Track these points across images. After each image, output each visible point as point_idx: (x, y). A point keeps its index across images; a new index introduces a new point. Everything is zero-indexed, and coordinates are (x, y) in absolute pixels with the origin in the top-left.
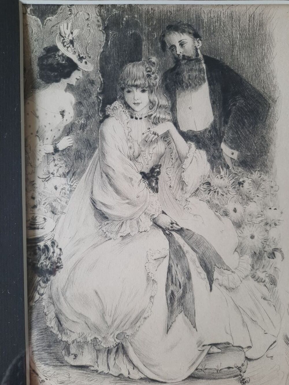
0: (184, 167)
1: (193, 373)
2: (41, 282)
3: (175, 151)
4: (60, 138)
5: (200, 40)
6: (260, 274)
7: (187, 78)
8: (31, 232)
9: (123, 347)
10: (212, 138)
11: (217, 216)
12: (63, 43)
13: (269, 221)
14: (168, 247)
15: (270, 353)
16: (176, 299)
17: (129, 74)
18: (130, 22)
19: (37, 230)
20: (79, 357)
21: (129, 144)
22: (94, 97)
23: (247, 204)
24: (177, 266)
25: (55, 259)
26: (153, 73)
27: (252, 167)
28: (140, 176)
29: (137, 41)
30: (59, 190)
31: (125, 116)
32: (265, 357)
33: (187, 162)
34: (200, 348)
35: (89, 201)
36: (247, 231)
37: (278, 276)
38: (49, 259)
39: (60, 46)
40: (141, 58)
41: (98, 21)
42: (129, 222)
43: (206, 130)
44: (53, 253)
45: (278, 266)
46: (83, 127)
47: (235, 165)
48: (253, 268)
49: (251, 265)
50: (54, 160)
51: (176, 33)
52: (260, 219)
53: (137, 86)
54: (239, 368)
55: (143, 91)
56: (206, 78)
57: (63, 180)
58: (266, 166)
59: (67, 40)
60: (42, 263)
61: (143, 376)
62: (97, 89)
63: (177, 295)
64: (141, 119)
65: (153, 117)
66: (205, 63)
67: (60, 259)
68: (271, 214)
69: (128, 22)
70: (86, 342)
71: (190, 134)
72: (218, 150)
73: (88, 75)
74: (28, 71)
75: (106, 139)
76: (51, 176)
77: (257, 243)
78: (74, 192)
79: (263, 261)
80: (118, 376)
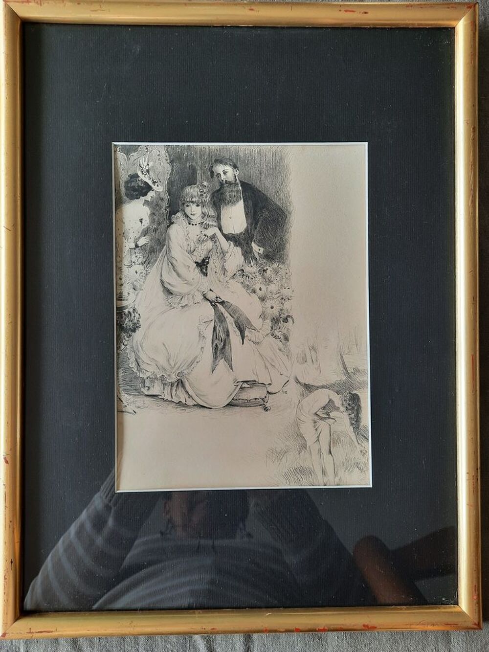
0: (225, 258)
1: (230, 402)
2: (125, 337)
3: (219, 248)
4: (139, 238)
5: (238, 170)
6: (277, 333)
7: (228, 197)
8: (120, 302)
9: (182, 382)
10: (245, 239)
11: (248, 293)
12: (142, 172)
13: (284, 297)
14: (214, 314)
15: (285, 389)
16: (219, 349)
17: (187, 194)
18: (189, 157)
19: (123, 301)
20: (151, 389)
21: (188, 243)
22: (163, 210)
23: (269, 285)
24: (220, 327)
25: (135, 321)
26: (205, 193)
27: (273, 259)
28: (195, 265)
29: (194, 171)
30: (139, 273)
31: (185, 223)
32: (281, 391)
33: (228, 255)
34: (235, 384)
35: (159, 281)
36: (269, 304)
37: (290, 335)
38: (132, 321)
39: (140, 174)
40: (196, 183)
41: (166, 156)
42: (186, 297)
43: (241, 233)
44: (134, 317)
45: (290, 327)
46: (155, 230)
47: (261, 258)
48: (272, 329)
49: (271, 327)
50: (135, 253)
51: (221, 165)
52: (278, 295)
53: (193, 202)
54: (263, 399)
55: (198, 206)
56: (242, 196)
57: (142, 267)
58: (283, 258)
59: (145, 170)
60: (126, 324)
61: (195, 403)
62: (165, 204)
63: (220, 347)
64: (196, 225)
65: (204, 223)
66: (241, 186)
67: (139, 321)
68: (286, 292)
69: (187, 156)
70: (156, 378)
71: (230, 236)
72: (249, 247)
74: (118, 192)
75: (172, 239)
76: (133, 264)
77: (275, 312)
78: (149, 276)
79: (280, 324)
80: (178, 403)
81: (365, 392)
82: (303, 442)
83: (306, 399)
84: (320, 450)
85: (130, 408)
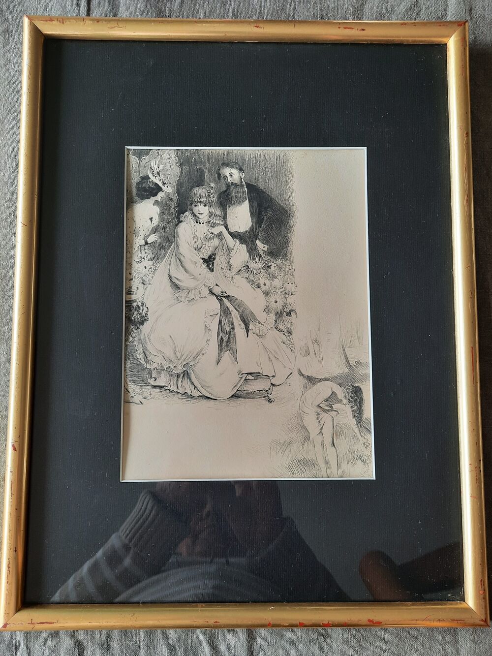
0: (231, 255)
1: (235, 394)
2: (134, 329)
3: (225, 245)
4: (149, 235)
5: (244, 172)
6: (281, 327)
7: (234, 197)
8: (129, 296)
9: (188, 373)
10: (250, 237)
11: (253, 288)
12: (153, 174)
13: (287, 292)
14: (219, 308)
15: (288, 381)
16: (224, 342)
17: (196, 195)
19: (132, 295)
20: (158, 380)
21: (195, 240)
22: (172, 209)
23: (273, 280)
24: (225, 320)
25: (143, 314)
26: (212, 194)
27: (277, 256)
28: (202, 261)
29: (202, 174)
30: (148, 269)
31: (193, 222)
33: (233, 252)
34: (240, 376)
35: (167, 277)
36: (272, 298)
37: (293, 328)
38: (140, 314)
39: (151, 175)
41: (176, 160)
42: (193, 291)
43: (246, 231)
44: (143, 310)
45: (293, 321)
46: (164, 228)
47: (265, 255)
48: (276, 323)
49: (275, 321)
50: (145, 249)
51: (228, 168)
52: (282, 290)
53: (201, 202)
54: (267, 391)
55: (205, 205)
56: (247, 197)
57: (151, 263)
58: (286, 255)
59: (155, 172)
60: (135, 317)
61: (201, 394)
62: (174, 204)
63: (225, 339)
64: (203, 223)
65: (211, 222)
66: (247, 187)
67: (147, 314)
68: (289, 287)
69: (196, 160)
70: (163, 369)
71: (236, 233)
72: (254, 245)
73: (169, 195)
74: (129, 192)
75: (180, 236)
76: (143, 260)
77: (279, 306)
78: (157, 271)
79: (283, 318)
80: (184, 394)
81: (367, 385)
83: (310, 391)
84: (323, 442)
85: (136, 399)
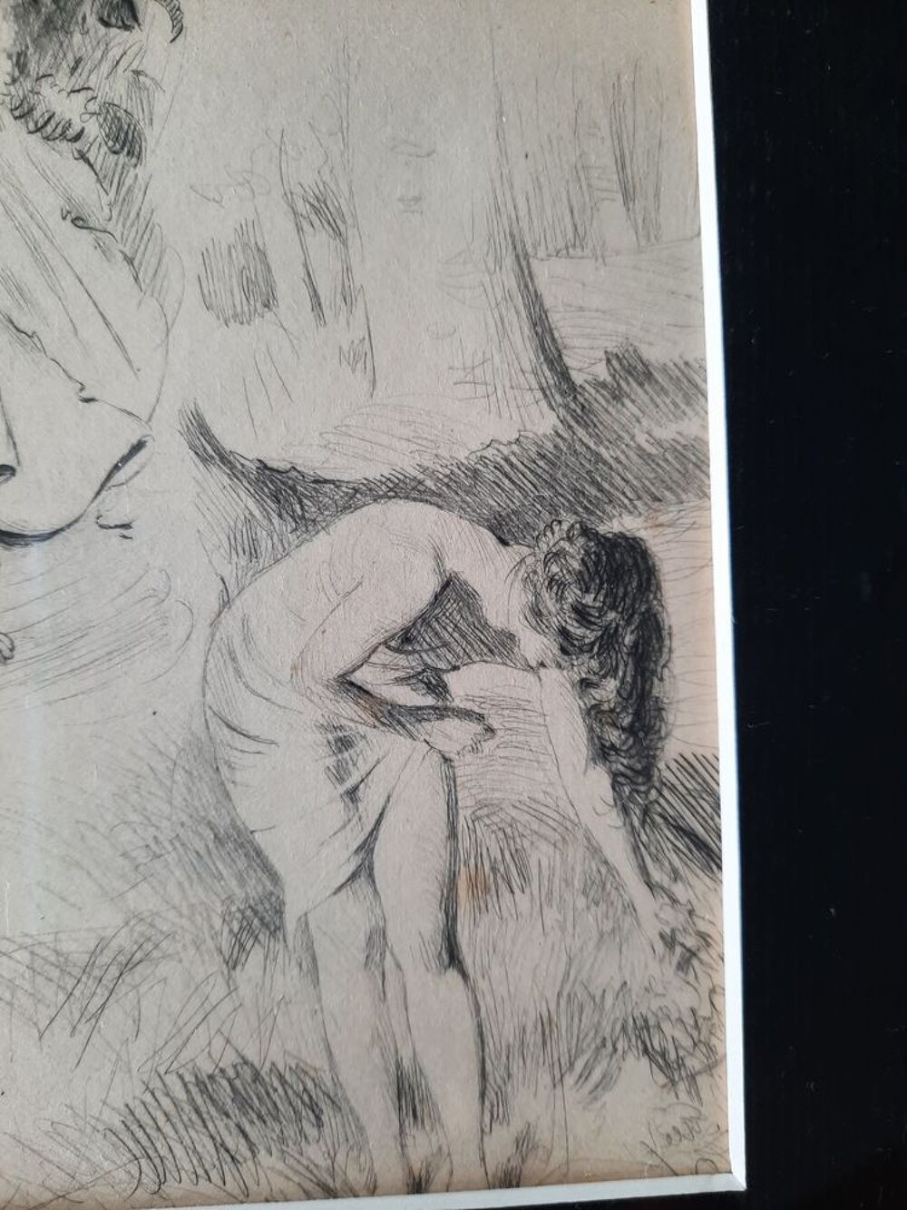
6: (58, 101)
15: (118, 505)
32: (89, 524)
37: (151, 113)
48: (21, 72)
49: (10, 57)
79: (77, 38)
81: (692, 527)
82: (256, 886)
83: (278, 575)
84: (377, 939)
